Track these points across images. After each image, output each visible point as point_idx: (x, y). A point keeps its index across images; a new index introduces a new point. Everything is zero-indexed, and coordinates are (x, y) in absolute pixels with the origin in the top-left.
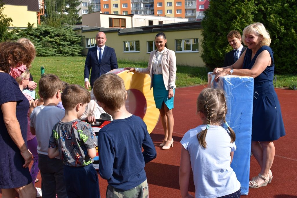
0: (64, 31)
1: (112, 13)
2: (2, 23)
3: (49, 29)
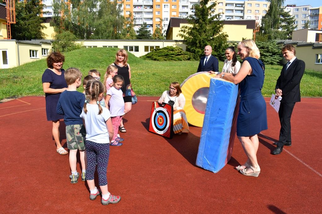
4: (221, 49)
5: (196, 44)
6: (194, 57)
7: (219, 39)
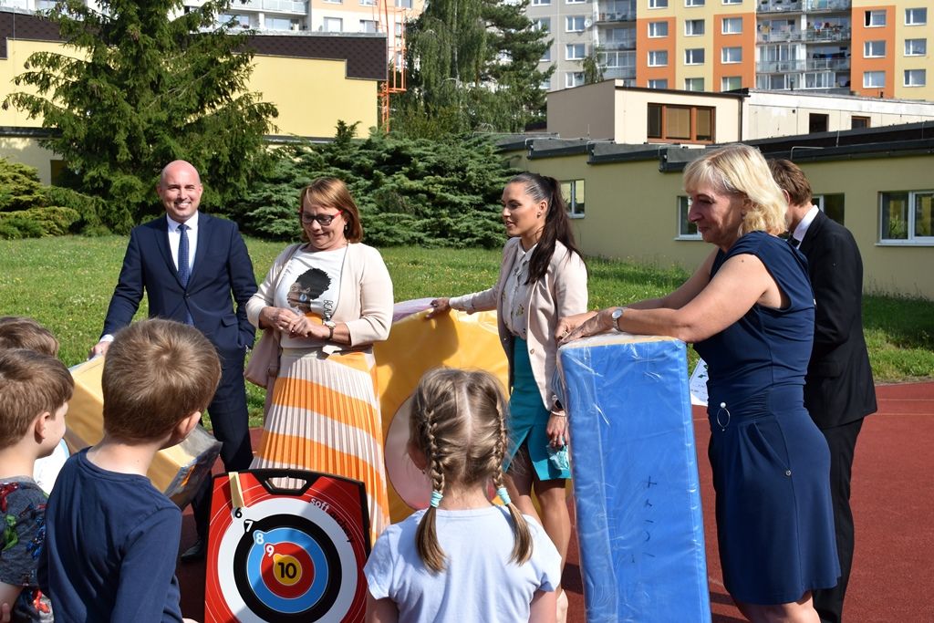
0: (464, 152)
1: (678, 88)
2: (243, 122)
3: (407, 143)
4: (243, 178)
5: (114, 149)
6: (102, 218)
7: (229, 127)
